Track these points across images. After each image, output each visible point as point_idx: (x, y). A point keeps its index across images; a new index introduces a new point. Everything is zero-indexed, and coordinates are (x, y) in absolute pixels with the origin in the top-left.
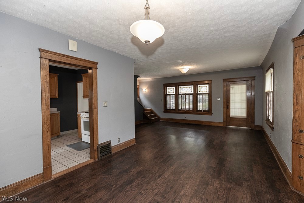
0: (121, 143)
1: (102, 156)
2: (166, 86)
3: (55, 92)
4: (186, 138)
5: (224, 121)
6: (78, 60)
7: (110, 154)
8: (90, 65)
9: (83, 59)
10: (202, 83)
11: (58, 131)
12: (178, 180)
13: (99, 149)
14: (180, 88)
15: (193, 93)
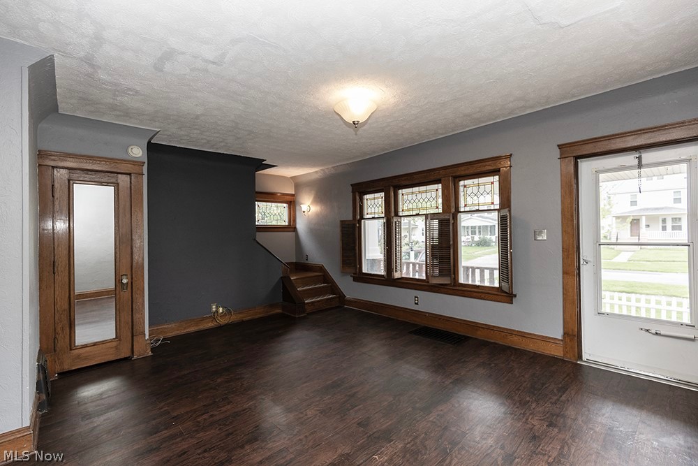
2: (361, 189)
5: (566, 334)
14: (400, 196)
15: (440, 211)
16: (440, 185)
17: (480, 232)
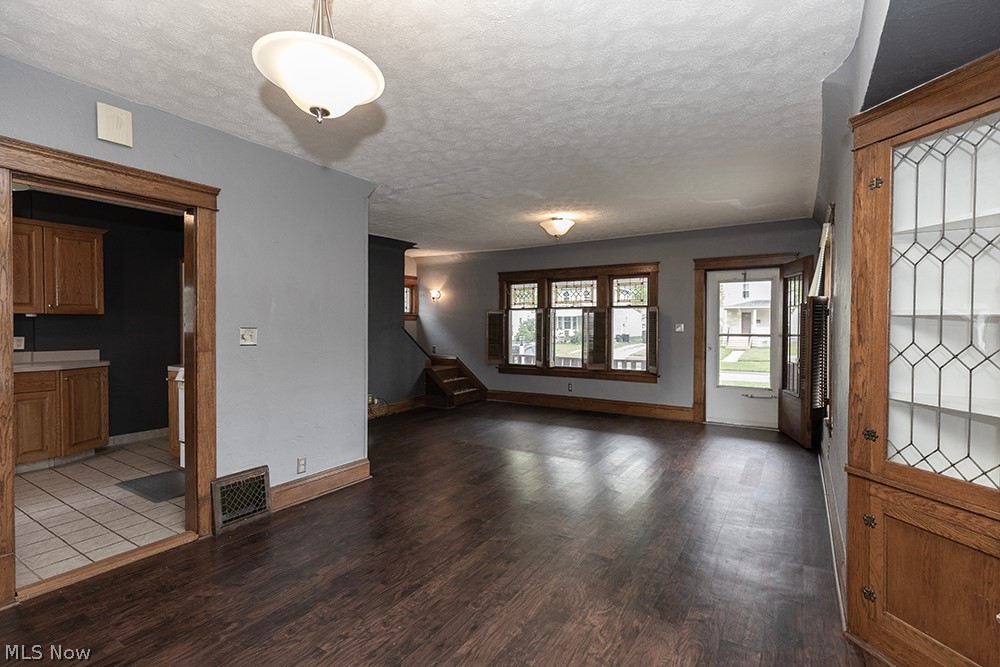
0: (313, 476)
1: (231, 520)
2: (509, 279)
3: (93, 290)
4: (552, 459)
5: (695, 403)
6: (134, 176)
7: (264, 515)
8: (187, 198)
9: (156, 175)
10: (628, 271)
11: (99, 432)
12: (466, 603)
13: (218, 496)
14: (554, 289)
15: (595, 305)
16: (595, 282)
17: (575, 324)
